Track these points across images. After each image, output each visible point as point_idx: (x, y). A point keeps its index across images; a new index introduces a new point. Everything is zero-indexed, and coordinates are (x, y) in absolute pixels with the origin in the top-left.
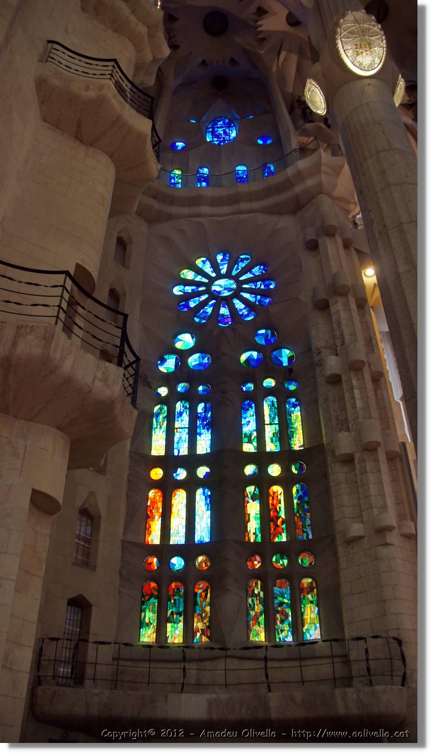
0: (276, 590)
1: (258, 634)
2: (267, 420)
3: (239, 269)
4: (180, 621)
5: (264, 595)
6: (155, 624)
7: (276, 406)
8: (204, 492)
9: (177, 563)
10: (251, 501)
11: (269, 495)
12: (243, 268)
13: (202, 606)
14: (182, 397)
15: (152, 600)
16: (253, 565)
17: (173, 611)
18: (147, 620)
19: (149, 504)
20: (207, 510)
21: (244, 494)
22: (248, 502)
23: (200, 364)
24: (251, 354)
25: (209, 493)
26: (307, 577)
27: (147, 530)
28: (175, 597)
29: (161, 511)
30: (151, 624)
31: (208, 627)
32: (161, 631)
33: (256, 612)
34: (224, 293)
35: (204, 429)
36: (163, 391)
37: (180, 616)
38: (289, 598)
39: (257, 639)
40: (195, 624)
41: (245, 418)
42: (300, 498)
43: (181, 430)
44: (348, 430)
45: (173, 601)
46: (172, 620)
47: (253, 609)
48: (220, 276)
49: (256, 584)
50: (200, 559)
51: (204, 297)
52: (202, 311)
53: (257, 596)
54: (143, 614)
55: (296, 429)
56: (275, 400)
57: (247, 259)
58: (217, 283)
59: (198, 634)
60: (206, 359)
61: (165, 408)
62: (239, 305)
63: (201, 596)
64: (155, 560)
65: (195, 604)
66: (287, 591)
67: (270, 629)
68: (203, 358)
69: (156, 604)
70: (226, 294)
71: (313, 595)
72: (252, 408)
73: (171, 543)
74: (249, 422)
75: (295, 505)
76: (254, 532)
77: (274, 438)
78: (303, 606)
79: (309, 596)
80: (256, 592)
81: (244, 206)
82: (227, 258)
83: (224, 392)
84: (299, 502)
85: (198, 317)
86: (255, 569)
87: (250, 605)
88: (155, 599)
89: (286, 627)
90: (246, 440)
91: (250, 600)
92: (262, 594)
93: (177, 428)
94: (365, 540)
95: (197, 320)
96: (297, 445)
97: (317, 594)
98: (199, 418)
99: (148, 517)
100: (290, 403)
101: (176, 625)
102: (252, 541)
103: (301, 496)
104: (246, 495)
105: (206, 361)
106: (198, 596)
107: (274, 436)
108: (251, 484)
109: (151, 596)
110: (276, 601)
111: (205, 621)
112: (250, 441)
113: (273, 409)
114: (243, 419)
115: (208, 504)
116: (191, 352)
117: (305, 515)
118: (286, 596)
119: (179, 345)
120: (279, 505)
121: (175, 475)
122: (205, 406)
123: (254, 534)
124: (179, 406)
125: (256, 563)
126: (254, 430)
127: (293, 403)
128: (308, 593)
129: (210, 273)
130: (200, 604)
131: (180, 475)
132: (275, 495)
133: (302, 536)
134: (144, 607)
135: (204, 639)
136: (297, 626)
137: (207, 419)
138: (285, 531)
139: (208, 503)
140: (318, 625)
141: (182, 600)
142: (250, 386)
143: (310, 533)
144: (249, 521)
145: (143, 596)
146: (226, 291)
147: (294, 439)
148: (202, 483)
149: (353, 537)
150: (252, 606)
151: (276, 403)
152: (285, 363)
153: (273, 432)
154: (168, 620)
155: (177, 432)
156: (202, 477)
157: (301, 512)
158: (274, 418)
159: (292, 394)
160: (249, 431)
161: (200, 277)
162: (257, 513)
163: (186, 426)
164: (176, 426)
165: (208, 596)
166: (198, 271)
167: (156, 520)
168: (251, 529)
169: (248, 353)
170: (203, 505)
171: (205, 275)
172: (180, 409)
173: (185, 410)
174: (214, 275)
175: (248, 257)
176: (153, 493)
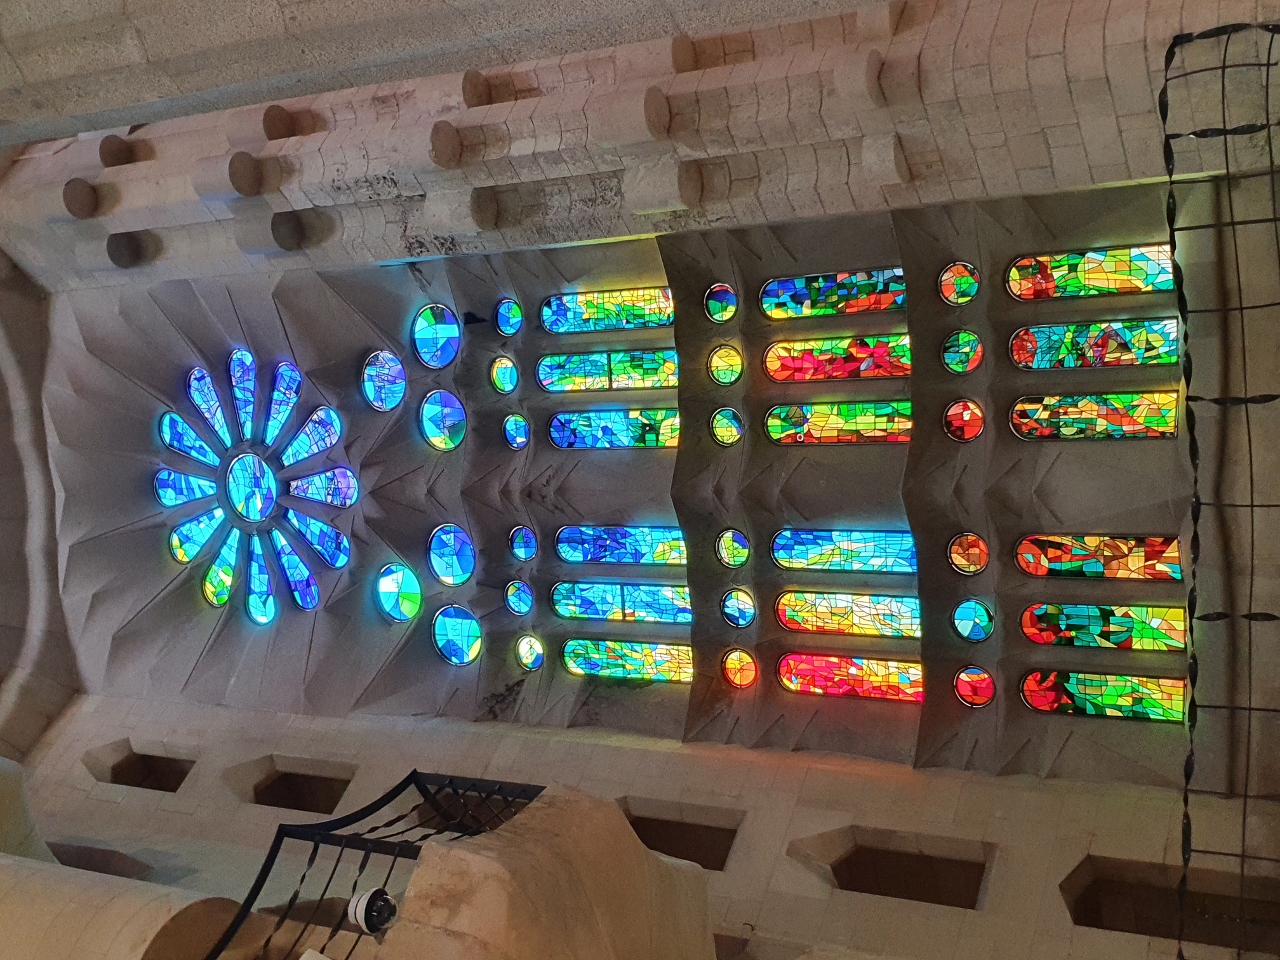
0: (1040, 362)
1: (1159, 411)
2: (602, 382)
3: (201, 447)
4: (1126, 615)
5: (1053, 396)
6: (1135, 680)
7: (563, 358)
8: (783, 547)
9: (970, 618)
10: (805, 428)
11: (790, 380)
12: (199, 437)
13: (1085, 558)
14: (545, 599)
15: (1071, 687)
17: (1099, 632)
18: (1126, 702)
19: (819, 691)
20: (830, 539)
21: (787, 446)
22: (809, 434)
23: (459, 554)
24: (431, 419)
25: (787, 534)
26: (1006, 280)
27: (885, 697)
28: (1063, 627)
29: (834, 660)
30: (1134, 691)
31: (1141, 541)
32: (1152, 668)
33: (1099, 416)
34: (269, 489)
35: (623, 545)
36: (530, 649)
37: (1112, 613)
38: (1059, 329)
39: (1173, 413)
40: (1134, 576)
41: (596, 439)
42: (798, 299)
43: (627, 604)
44: (617, 174)
45: (1073, 634)
46: (1123, 637)
47: (1091, 422)
48: (224, 498)
49: (1024, 414)
50: (958, 560)
51: (281, 540)
52: (319, 548)
53: (1055, 414)
54: (1109, 712)
55: (621, 307)
56: (547, 361)
57: (173, 423)
58: (240, 507)
59: (1160, 567)
60: (444, 537)
61: (571, 645)
62: (299, 449)
63: (1057, 559)
64: (963, 676)
65: (1078, 574)
66: (1041, 336)
67: (1145, 377)
68: (444, 545)
69: (1081, 676)
70: (270, 482)
71: (1054, 264)
72: (570, 421)
73: (918, 634)
74: (605, 430)
75: (815, 312)
76: (885, 419)
77: (645, 366)
78: (1082, 293)
79: (1056, 274)
80: (1045, 415)
82: (172, 477)
83: (529, 495)
84: (808, 302)
85: (334, 557)
86: (984, 419)
87: (1080, 431)
88: (1068, 680)
89: (1138, 337)
90: (650, 437)
91: (1068, 432)
92: (1047, 401)
93: (624, 615)
94: (903, 131)
95: (342, 560)
96: (662, 305)
97: (1051, 253)
98: (596, 560)
99: (852, 694)
100: (555, 323)
101: (1137, 626)
102: (909, 425)
103: (792, 297)
104: (789, 440)
105: (449, 539)
106: (1056, 566)
107: (641, 366)
108: (764, 425)
109: (1059, 688)
110: (1071, 362)
111: (1125, 549)
112: (653, 429)
113: (572, 366)
114: (599, 445)
115: (816, 538)
116: (427, 575)
117: (842, 286)
118: (1055, 338)
119: (410, 609)
120: (815, 354)
121: (741, 622)
122: (568, 541)
123: (891, 419)
124: (567, 609)
125: (967, 416)
126: (627, 417)
127: (554, 313)
128: (1048, 278)
129: (215, 524)
130: (1080, 563)
131: (741, 607)
132: (790, 364)
133: (897, 293)
134: (1090, 710)
135: (1172, 552)
136: (1136, 307)
137: (600, 538)
138: (885, 340)
139: (811, 537)
140: (1135, 252)
141: (1068, 610)
142: (514, 424)
143: (888, 274)
144: (858, 431)
145: (1061, 711)
146: (264, 483)
147: (647, 312)
148: (763, 548)
149: (897, 165)
150: (1083, 426)
151: (556, 358)
152: (452, 331)
153: (630, 370)
154: (1125, 646)
155: (633, 614)
156: (747, 551)
157: (835, 298)
158: (594, 364)
159: (533, 320)
160: (628, 429)
161: (225, 551)
162: (835, 411)
163: (619, 592)
164: (619, 616)
165: (1057, 539)
166: (210, 555)
167: (860, 673)
168: (878, 426)
169: (429, 428)
170: (818, 549)
171: (220, 537)
172: (575, 605)
173: (577, 592)
174: (219, 513)
175: (166, 420)
176: (790, 680)
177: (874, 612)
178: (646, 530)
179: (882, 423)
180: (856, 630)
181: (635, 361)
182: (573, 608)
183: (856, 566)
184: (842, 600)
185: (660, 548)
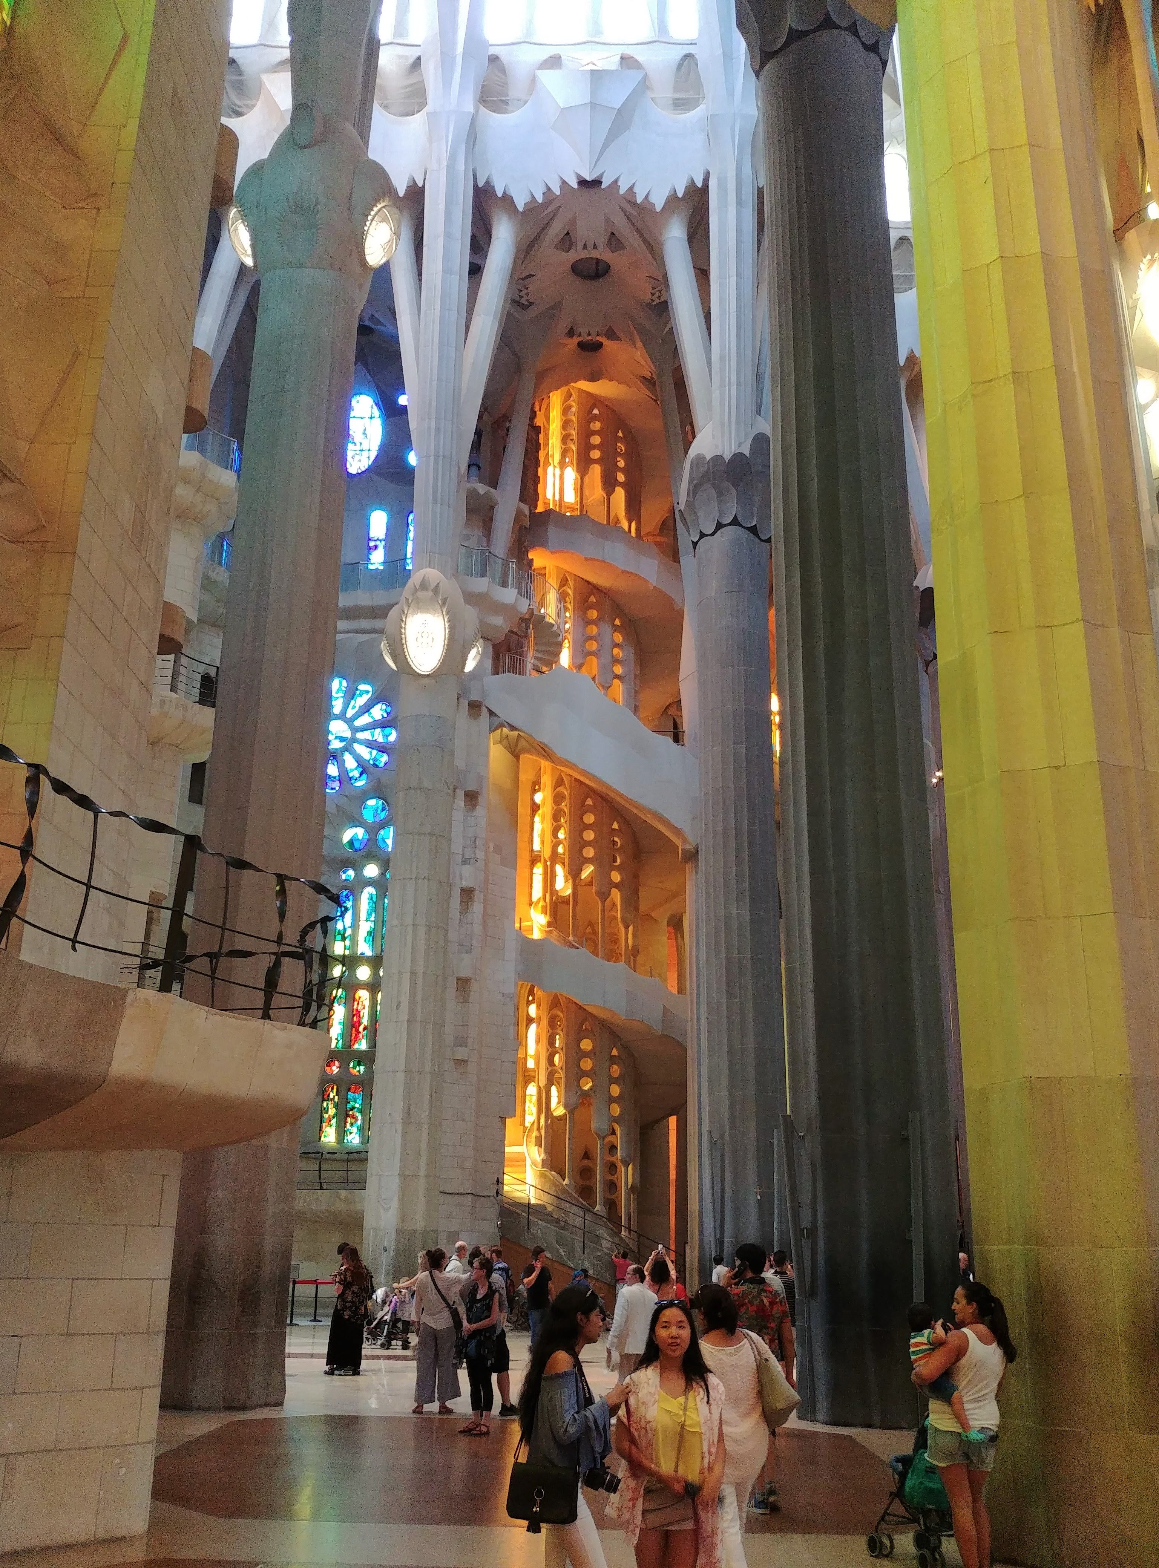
0: (350, 1095)
1: (329, 1136)
2: (363, 917)
3: (356, 707)
5: (338, 1099)
7: (375, 900)
10: (337, 1004)
11: (354, 1000)
12: (361, 707)
16: (333, 1071)
24: (357, 832)
38: (361, 1103)
47: (328, 1112)
49: (333, 1088)
56: (374, 892)
62: (350, 762)
66: (359, 1097)
67: (341, 1132)
72: (349, 900)
75: (379, 1011)
77: (368, 938)
80: (332, 1096)
81: (364, 624)
82: (344, 688)
84: (383, 1009)
86: (333, 1074)
87: (325, 1109)
89: (354, 1129)
90: (339, 937)
91: (325, 1104)
92: (336, 1097)
107: (368, 935)
108: (339, 987)
110: (349, 1106)
112: (343, 941)
113: (371, 903)
118: (358, 1101)
120: (364, 1011)
123: (337, 1039)
126: (349, 927)
132: (361, 1000)
136: (365, 1129)
138: (365, 1038)
144: (333, 1026)
151: (375, 897)
152: (390, 847)
153: (367, 931)
158: (371, 914)
160: (344, 928)
162: (341, 1017)
168: (334, 1035)
169: (353, 831)
175: (368, 688)
181: (370, 933)
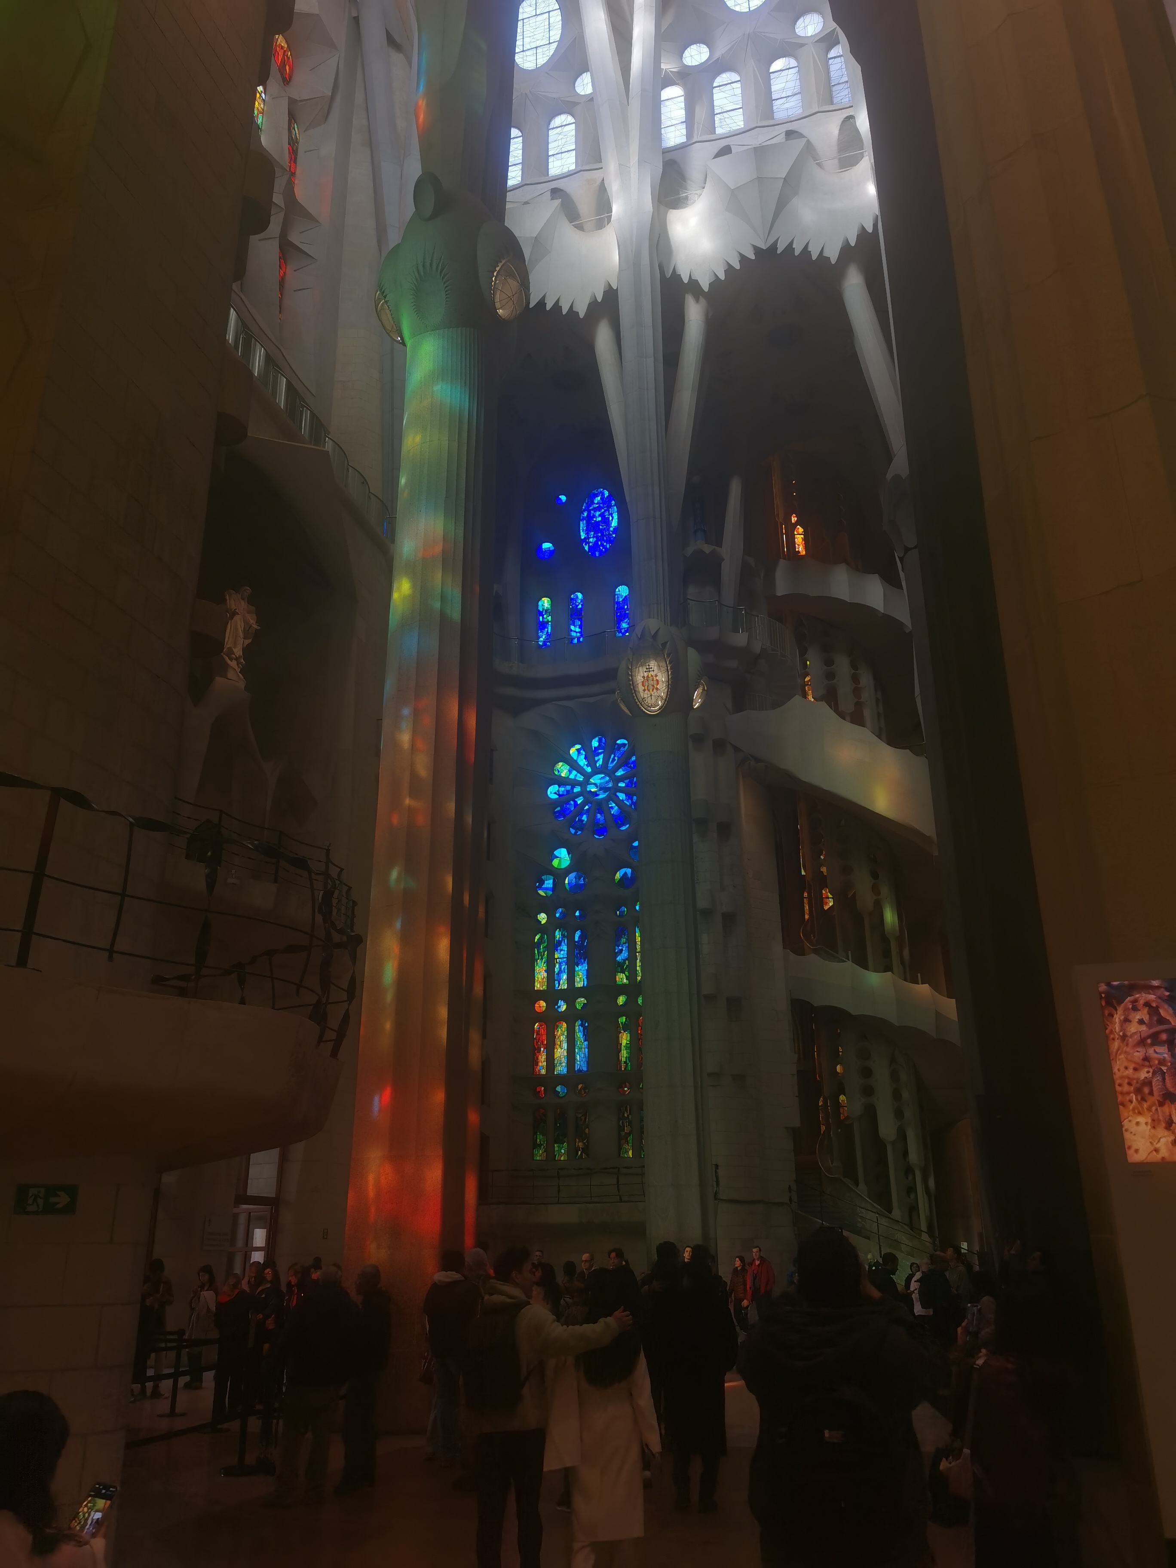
1: (627, 1152)
3: (615, 760)
4: (565, 1142)
6: (545, 1145)
8: (582, 1023)
9: (562, 1091)
10: (622, 1031)
11: (638, 1025)
12: (619, 759)
14: (561, 924)
18: (539, 1142)
19: (535, 1036)
20: (585, 1041)
22: (620, 1032)
23: (576, 886)
24: (626, 873)
25: (586, 1026)
27: (535, 1062)
29: (546, 1042)
30: (542, 1144)
32: (549, 1151)
33: (626, 1133)
34: (598, 795)
35: (580, 958)
36: (543, 918)
39: (626, 1156)
40: (577, 1144)
41: (619, 946)
43: (560, 960)
46: (558, 1141)
48: (596, 772)
50: (580, 1086)
51: (579, 800)
52: (577, 820)
53: (627, 1119)
54: (535, 1136)
57: (624, 745)
58: (592, 780)
59: (580, 1153)
60: (582, 878)
61: (546, 937)
63: (581, 1120)
64: (543, 1088)
68: (580, 878)
70: (602, 795)
72: (625, 935)
73: (555, 1073)
74: (622, 950)
76: (625, 1060)
80: (626, 1115)
85: (573, 827)
86: (625, 1095)
90: (619, 969)
93: (556, 959)
95: (572, 831)
98: (575, 947)
99: (535, 1049)
101: (562, 1145)
105: (582, 881)
111: (585, 1141)
112: (623, 972)
114: (616, 947)
115: (586, 1035)
116: (568, 871)
119: (556, 863)
121: (556, 1007)
122: (582, 934)
123: (625, 1062)
124: (558, 935)
126: (627, 959)
129: (585, 767)
131: (562, 1008)
135: (584, 1156)
137: (583, 948)
142: (625, 911)
146: (602, 792)
148: (582, 1015)
154: (555, 1142)
155: (557, 962)
156: (580, 1009)
160: (622, 960)
161: (574, 772)
162: (628, 1042)
163: (564, 956)
164: (556, 957)
165: (587, 1120)
166: (573, 765)
167: (542, 1052)
168: (623, 1058)
169: (623, 871)
170: (582, 1036)
171: (580, 770)
172: (559, 938)
173: (564, 939)
174: (589, 770)
175: (625, 742)
176: (538, 1025)
177: (562, 1057)
178: (586, 968)
179: (623, 1059)
180: (556, 1050)
182: (558, 937)
183: (576, 1050)
184: (565, 1045)
185: (580, 974)
